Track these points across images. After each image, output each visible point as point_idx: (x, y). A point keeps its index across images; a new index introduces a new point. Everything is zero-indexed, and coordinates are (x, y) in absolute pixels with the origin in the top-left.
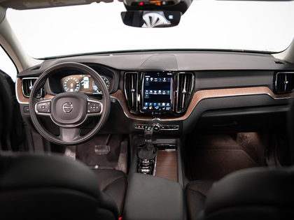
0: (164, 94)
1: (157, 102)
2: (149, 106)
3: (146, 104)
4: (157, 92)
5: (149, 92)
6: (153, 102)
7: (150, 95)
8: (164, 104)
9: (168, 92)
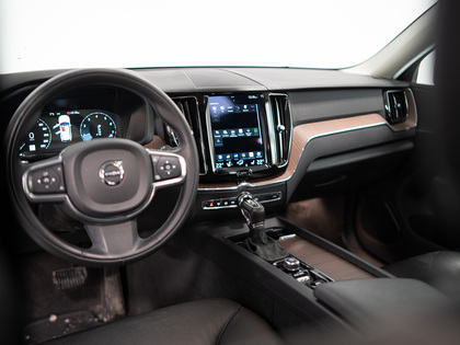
0: (249, 134)
1: (239, 152)
2: (225, 162)
3: (220, 157)
4: (237, 133)
5: (221, 133)
6: (232, 152)
7: (225, 140)
8: (251, 154)
9: (256, 130)
